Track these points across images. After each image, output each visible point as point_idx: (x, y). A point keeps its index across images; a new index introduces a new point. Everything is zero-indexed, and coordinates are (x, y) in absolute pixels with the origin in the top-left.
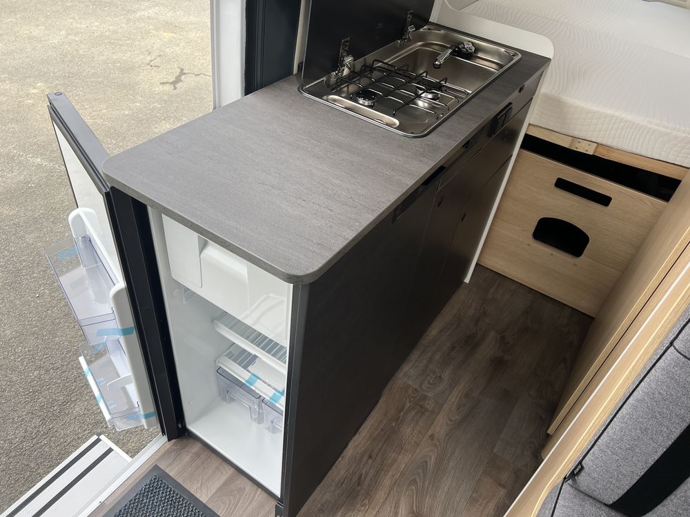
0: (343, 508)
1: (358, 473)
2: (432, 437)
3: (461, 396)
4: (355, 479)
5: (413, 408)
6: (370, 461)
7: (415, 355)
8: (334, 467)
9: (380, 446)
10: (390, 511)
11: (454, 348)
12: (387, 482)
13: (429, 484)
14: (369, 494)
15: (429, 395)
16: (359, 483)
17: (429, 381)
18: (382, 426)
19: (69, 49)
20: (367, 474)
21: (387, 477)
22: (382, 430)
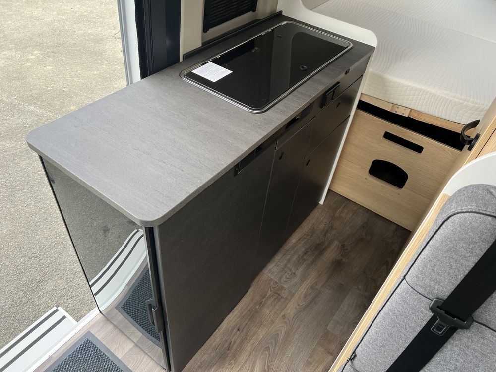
0: (216, 366)
1: (229, 341)
2: (284, 316)
3: (308, 288)
4: (226, 345)
5: (272, 295)
6: (238, 332)
7: (278, 257)
8: (212, 336)
9: (246, 322)
10: (249, 369)
11: (307, 252)
12: (248, 348)
13: (278, 350)
14: (234, 357)
15: (285, 286)
16: (229, 348)
17: (286, 276)
18: (249, 308)
19: (58, 25)
20: (235, 342)
21: (249, 345)
22: (249, 311)
